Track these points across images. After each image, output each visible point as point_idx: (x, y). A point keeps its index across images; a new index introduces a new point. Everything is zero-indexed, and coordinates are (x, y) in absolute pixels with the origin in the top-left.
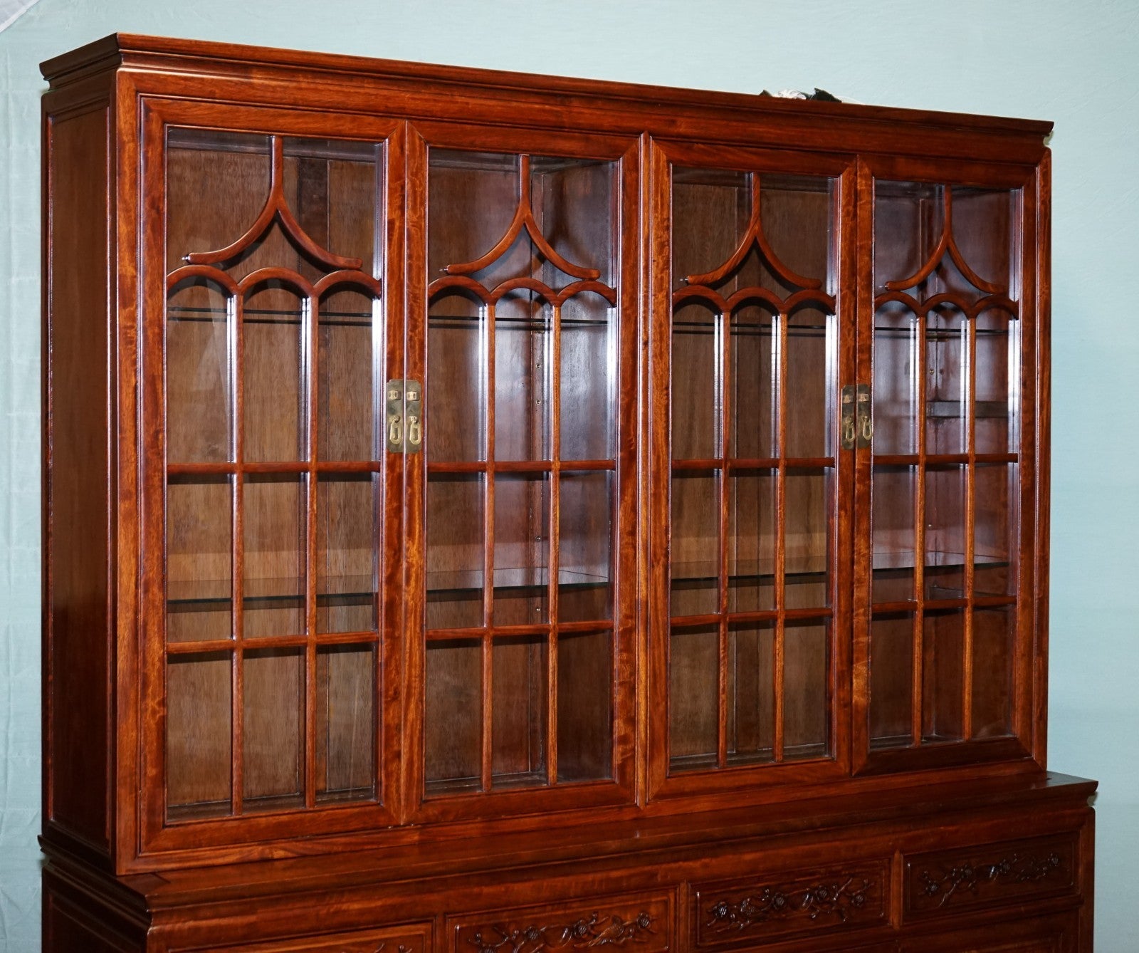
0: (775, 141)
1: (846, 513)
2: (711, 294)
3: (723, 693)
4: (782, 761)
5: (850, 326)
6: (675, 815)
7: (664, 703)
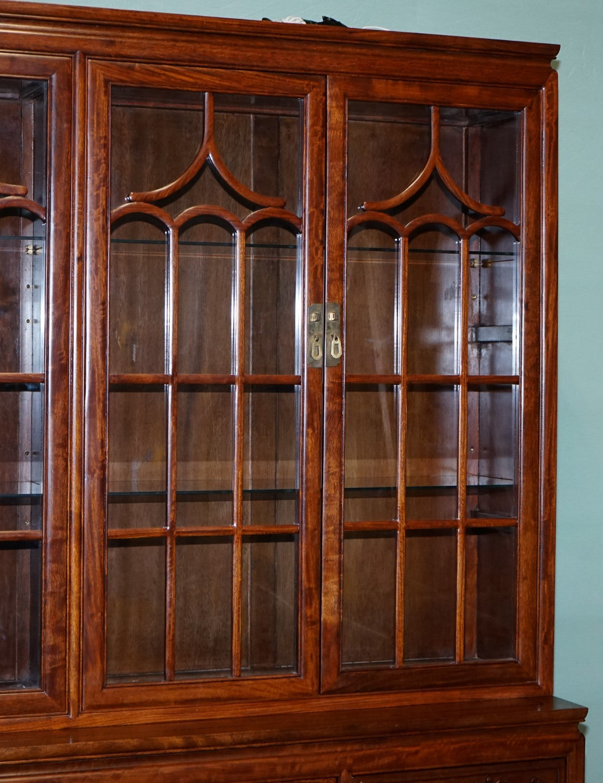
0: (230, 62)
1: (314, 431)
2: (156, 211)
3: (170, 606)
4: (240, 676)
5: (317, 244)
6: (114, 726)
7: (99, 614)
